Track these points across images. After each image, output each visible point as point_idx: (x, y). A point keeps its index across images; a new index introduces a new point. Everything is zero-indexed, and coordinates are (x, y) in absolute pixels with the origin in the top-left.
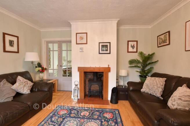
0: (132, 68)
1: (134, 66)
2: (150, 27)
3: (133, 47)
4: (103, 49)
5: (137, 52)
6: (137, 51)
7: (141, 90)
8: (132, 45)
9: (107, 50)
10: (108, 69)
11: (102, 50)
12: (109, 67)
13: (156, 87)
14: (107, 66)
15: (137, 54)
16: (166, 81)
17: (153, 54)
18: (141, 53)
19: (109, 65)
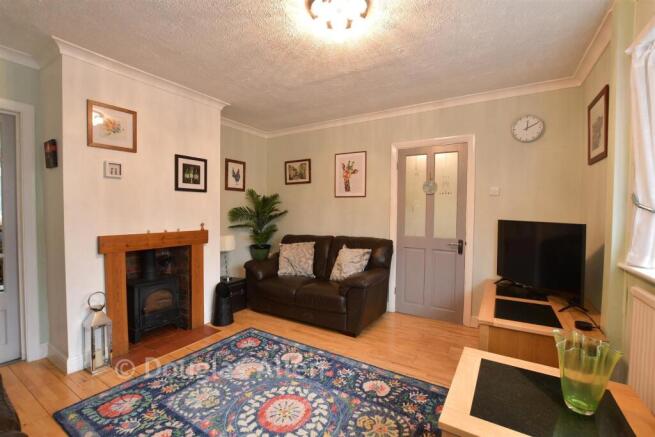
0: (240, 229)
1: (243, 223)
2: (266, 137)
3: (236, 176)
4: (187, 176)
5: (243, 190)
6: (244, 186)
7: (279, 273)
8: (236, 172)
9: (197, 182)
10: (202, 236)
11: (186, 181)
12: (203, 230)
13: (304, 260)
14: (199, 228)
15: (243, 195)
16: (315, 247)
17: (275, 197)
18: (252, 194)
19: (202, 225)
